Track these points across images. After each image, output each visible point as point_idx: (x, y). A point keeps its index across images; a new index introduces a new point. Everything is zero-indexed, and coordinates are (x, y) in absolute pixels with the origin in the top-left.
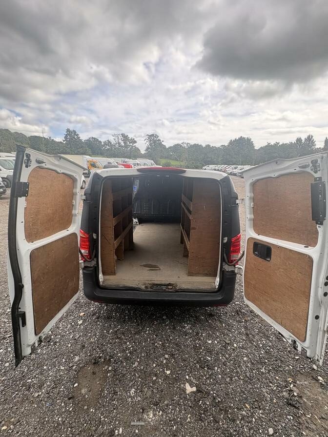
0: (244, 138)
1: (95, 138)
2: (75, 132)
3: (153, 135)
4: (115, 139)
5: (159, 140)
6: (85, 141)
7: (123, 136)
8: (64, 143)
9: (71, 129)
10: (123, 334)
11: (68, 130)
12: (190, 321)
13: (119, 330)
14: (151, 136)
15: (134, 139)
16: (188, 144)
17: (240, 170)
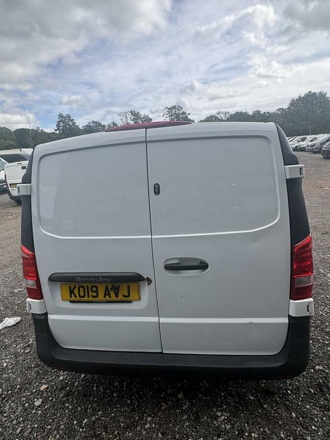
0: (315, 94)
1: (96, 123)
2: (69, 116)
3: (174, 107)
4: (121, 120)
5: (184, 113)
6: (83, 127)
7: (132, 115)
8: (57, 132)
9: (64, 114)
10: (105, 427)
11: (61, 116)
12: (228, 404)
13: (99, 419)
14: (171, 108)
15: (148, 116)
16: (226, 113)
17: (311, 141)
